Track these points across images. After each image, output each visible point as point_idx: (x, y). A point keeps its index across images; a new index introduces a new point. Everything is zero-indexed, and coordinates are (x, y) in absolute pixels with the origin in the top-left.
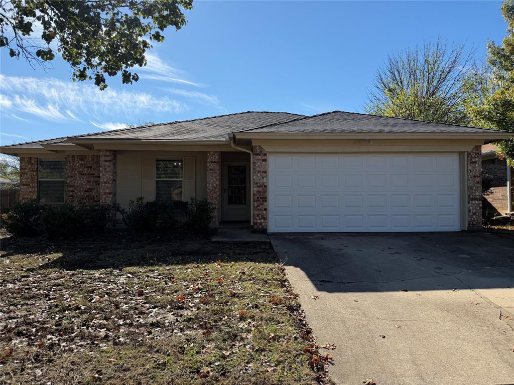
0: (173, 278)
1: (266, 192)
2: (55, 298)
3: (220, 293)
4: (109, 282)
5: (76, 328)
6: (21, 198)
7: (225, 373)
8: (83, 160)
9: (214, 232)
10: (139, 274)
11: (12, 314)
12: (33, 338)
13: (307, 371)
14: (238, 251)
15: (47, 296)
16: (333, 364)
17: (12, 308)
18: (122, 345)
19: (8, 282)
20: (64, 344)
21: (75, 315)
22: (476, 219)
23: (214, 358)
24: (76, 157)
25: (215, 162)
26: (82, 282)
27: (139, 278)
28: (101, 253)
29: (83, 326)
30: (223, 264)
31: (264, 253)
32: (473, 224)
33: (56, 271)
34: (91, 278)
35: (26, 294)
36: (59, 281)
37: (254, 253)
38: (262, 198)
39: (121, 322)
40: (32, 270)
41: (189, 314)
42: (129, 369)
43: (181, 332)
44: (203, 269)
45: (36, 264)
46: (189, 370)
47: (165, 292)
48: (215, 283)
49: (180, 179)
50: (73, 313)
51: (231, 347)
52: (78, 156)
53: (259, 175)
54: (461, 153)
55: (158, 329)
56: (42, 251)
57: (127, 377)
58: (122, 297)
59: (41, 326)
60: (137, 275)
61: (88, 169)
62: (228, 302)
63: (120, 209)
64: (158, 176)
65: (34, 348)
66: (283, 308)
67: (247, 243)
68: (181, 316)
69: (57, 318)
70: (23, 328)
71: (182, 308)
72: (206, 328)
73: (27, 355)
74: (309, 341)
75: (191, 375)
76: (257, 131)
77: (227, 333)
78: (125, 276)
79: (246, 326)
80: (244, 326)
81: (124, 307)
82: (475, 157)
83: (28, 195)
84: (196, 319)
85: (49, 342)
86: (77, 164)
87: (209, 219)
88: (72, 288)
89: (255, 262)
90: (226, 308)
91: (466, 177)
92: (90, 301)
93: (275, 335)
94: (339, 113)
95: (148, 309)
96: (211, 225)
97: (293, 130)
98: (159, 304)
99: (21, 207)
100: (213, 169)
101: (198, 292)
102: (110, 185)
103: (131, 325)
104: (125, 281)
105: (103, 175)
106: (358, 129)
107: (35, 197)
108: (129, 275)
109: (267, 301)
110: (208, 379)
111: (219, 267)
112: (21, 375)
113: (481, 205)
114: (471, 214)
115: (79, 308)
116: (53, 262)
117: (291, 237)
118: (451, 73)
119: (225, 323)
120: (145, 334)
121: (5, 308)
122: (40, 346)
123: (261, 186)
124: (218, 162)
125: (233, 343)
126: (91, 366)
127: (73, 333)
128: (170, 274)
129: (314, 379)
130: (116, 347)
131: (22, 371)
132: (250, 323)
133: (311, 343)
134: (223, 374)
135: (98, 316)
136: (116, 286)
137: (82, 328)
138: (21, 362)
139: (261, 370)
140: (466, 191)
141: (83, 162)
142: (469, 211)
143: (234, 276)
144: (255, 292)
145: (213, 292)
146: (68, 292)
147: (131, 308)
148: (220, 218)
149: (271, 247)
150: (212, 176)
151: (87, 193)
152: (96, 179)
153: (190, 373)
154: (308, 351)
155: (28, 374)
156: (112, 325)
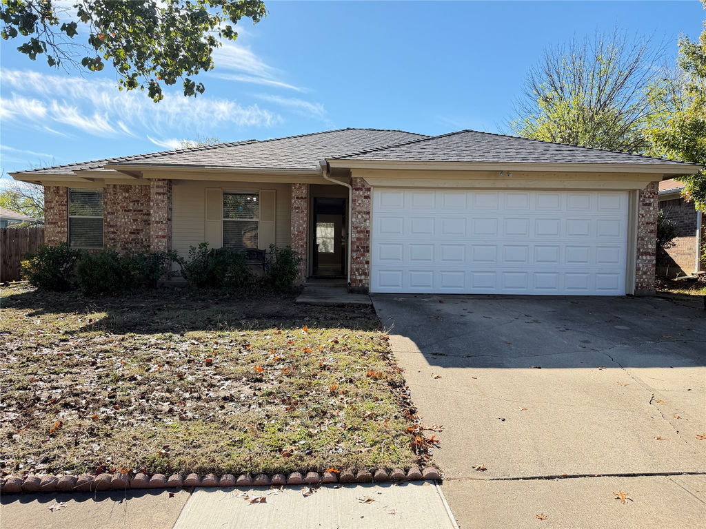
0: (249, 345)
1: (368, 239)
2: (104, 367)
3: (307, 365)
4: (169, 349)
5: (133, 401)
6: (46, 241)
7: (312, 452)
8: (127, 191)
9: (300, 291)
10: (206, 340)
11: (55, 384)
12: (83, 410)
13: (408, 452)
14: (329, 316)
15: (94, 363)
16: (438, 447)
17: (53, 376)
18: (190, 420)
19: (43, 346)
20: (122, 418)
21: (131, 386)
22: (646, 280)
23: (298, 436)
24: (118, 187)
25: (302, 198)
26: (135, 349)
27: (206, 345)
28: (156, 314)
29: (141, 399)
30: (310, 330)
31: (363, 319)
32: (642, 287)
33: (101, 335)
34: (146, 344)
35: (68, 361)
36: (106, 347)
37: (350, 318)
38: (363, 247)
39: (187, 395)
40: (72, 333)
41: (270, 388)
42: (200, 446)
43: (260, 407)
44: (286, 335)
45: (74, 326)
46: (269, 448)
47: (239, 362)
48: (301, 354)
49: (255, 220)
50: (128, 384)
51: (320, 425)
52: (121, 186)
53: (360, 216)
54: (631, 192)
55: (232, 404)
56: (81, 309)
57: (198, 454)
58: (185, 366)
59: (91, 398)
60: (204, 342)
61: (134, 204)
62: (317, 375)
63: (178, 257)
64: (226, 215)
65: (87, 421)
66: (384, 384)
67: (341, 306)
68: (260, 389)
69: (109, 389)
70: (71, 399)
71: (260, 381)
72: (290, 404)
73: (79, 429)
74: (413, 421)
75: (273, 454)
76: (359, 158)
77: (315, 409)
78: (188, 342)
79: (337, 402)
80: (335, 402)
81: (189, 379)
82: (649, 197)
83: (56, 236)
84: (277, 393)
85: (103, 415)
86: (120, 197)
87: (294, 273)
88: (124, 354)
89: (352, 329)
90: (314, 382)
91: (637, 225)
92: (147, 371)
93: (372, 414)
94: (470, 134)
95: (219, 381)
96: (296, 282)
97: (407, 158)
98: (233, 376)
99: (48, 253)
100: (299, 207)
101: (279, 363)
102: (163, 226)
103: (199, 398)
104: (188, 349)
105: (155, 212)
106: (494, 156)
107: (64, 240)
108: (193, 341)
109: (364, 375)
110: (292, 458)
111: (305, 334)
112: (76, 449)
113: (654, 262)
114: (641, 273)
115: (135, 379)
116: (96, 324)
117: (401, 299)
118: (632, 77)
119: (312, 398)
120: (217, 409)
121: (45, 377)
122: (94, 419)
123: (362, 232)
124: (305, 198)
125: (322, 421)
126: (156, 442)
127: (130, 406)
128: (245, 341)
129: (414, 462)
130: (183, 422)
131: (76, 445)
132: (342, 399)
133: (415, 424)
134: (309, 454)
135: (158, 387)
136: (178, 354)
137: (141, 401)
138: (73, 436)
139: (353, 450)
140: (636, 243)
141: (127, 195)
142: (638, 269)
143: (324, 345)
144: (350, 364)
145: (298, 363)
146: (119, 360)
147: (198, 380)
148: (308, 272)
149: (374, 312)
150: (298, 217)
151: (133, 236)
152: (145, 217)
153: (271, 451)
154: (411, 432)
155: (84, 448)
156: (176, 398)
